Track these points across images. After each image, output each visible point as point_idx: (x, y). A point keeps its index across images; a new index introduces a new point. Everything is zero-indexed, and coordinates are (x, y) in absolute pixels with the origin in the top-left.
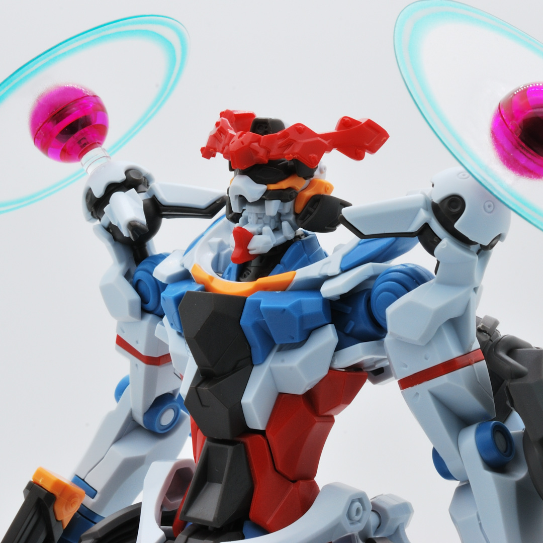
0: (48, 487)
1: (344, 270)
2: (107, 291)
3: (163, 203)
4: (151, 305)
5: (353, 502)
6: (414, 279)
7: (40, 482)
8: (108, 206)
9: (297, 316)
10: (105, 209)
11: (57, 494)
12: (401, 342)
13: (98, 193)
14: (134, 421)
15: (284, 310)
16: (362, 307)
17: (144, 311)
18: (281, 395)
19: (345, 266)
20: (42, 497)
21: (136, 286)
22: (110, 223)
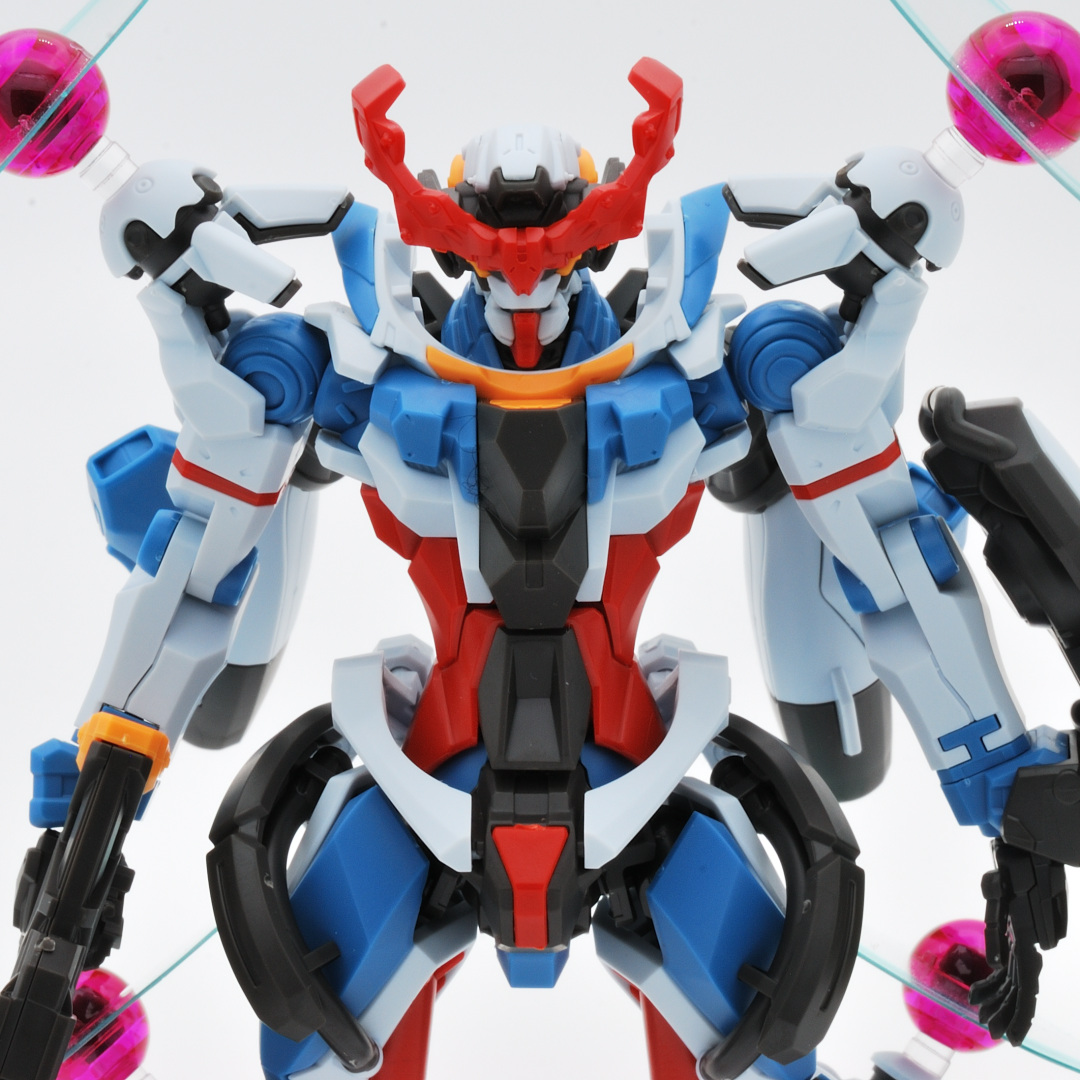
3: (259, 224)
8: (188, 251)
10: (184, 257)
14: (186, 594)
17: (268, 422)
18: (613, 539)
22: (191, 273)
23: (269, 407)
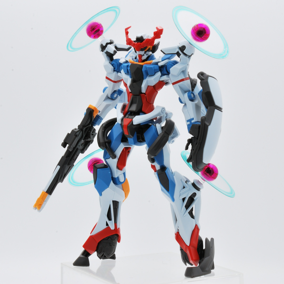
0: (93, 108)
1: (162, 61)
2: (105, 67)
3: (118, 47)
4: (116, 69)
5: (162, 109)
6: (175, 63)
7: (91, 107)
8: (107, 48)
9: (154, 69)
10: (106, 48)
11: (94, 110)
12: (173, 75)
13: (104, 45)
14: (108, 96)
15: (151, 68)
16: (165, 69)
17: (114, 71)
18: (148, 86)
19: (163, 60)
20: (91, 110)
21: (112, 65)
22: (107, 51)
23: (114, 69)
